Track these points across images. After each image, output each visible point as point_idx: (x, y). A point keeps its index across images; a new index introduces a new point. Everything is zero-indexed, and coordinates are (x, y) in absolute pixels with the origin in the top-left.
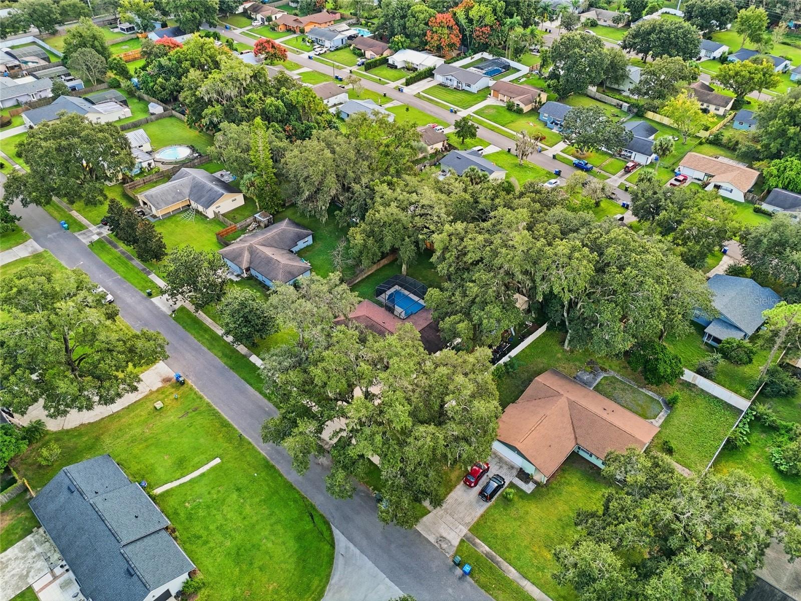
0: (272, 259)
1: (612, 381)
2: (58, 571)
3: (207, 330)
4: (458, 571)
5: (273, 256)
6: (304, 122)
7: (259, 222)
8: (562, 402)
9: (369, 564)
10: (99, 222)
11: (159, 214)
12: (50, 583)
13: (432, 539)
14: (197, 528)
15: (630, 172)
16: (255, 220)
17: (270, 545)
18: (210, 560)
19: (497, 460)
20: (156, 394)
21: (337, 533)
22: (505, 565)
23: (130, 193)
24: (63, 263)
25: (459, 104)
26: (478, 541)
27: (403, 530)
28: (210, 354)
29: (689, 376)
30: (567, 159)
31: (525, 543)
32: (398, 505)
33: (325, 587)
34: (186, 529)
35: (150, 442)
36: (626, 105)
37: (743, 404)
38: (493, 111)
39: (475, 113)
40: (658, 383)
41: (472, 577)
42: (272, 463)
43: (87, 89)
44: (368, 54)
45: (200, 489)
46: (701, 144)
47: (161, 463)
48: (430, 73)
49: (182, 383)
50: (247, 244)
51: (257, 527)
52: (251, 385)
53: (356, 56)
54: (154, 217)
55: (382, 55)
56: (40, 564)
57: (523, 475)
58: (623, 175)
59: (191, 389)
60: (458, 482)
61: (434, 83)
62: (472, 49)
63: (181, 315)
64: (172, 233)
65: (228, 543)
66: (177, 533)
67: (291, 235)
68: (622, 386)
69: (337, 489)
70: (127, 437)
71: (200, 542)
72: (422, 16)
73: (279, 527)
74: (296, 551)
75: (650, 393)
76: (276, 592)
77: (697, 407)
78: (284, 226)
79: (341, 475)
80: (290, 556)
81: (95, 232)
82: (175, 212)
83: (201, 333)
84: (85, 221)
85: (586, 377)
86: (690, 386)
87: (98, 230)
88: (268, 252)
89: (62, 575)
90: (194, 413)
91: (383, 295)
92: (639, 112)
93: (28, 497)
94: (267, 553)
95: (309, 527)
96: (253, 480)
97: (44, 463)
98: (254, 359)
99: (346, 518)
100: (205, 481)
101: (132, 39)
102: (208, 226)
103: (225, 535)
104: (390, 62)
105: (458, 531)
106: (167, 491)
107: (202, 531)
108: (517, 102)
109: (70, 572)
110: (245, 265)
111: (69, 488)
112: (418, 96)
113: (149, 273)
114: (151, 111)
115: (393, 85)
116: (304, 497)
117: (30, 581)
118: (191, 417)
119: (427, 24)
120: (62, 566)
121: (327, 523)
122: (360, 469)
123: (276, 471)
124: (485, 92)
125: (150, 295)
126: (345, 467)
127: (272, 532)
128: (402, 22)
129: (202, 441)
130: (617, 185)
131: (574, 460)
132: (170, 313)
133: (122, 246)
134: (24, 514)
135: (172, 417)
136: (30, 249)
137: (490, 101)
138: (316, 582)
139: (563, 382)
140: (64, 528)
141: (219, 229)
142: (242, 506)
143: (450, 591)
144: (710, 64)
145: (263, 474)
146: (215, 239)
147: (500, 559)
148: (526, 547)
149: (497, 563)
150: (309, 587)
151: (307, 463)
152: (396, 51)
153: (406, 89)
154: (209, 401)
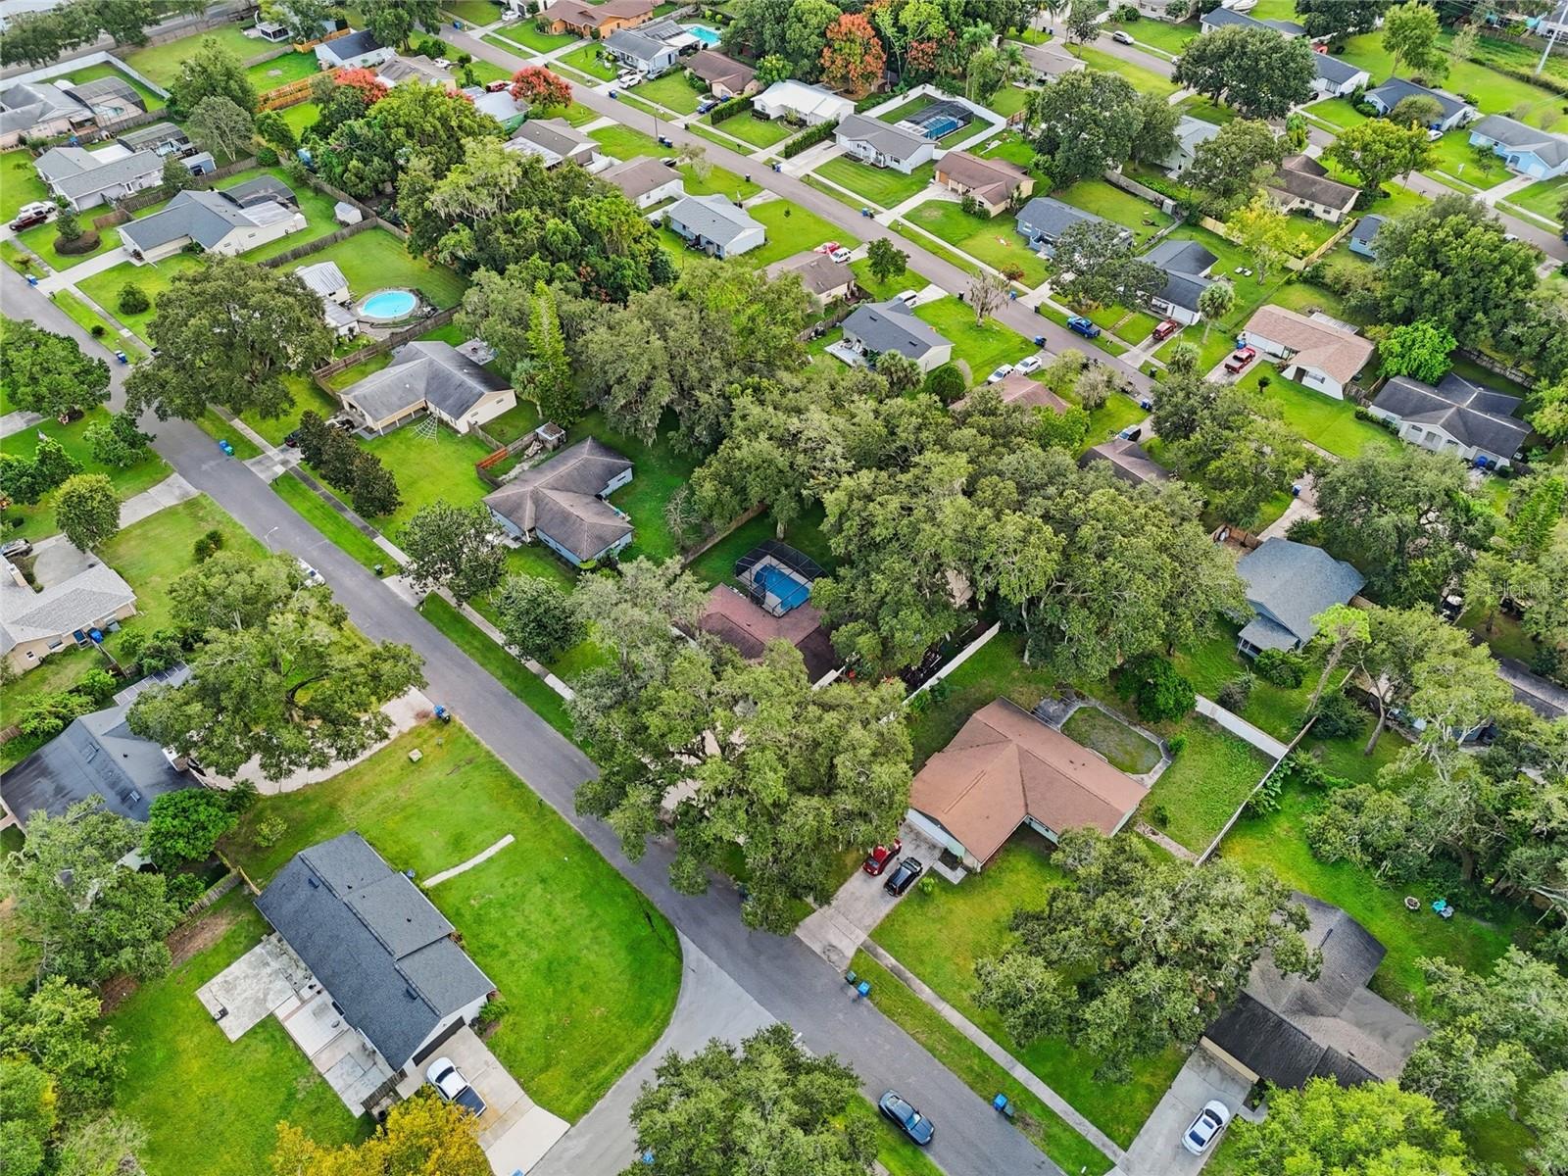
0: (570, 514)
1: (1091, 714)
2: (306, 993)
3: (476, 633)
4: (853, 991)
5: (572, 510)
6: (612, 257)
7: (543, 442)
8: (1010, 752)
9: (730, 982)
10: (282, 440)
11: (378, 426)
12: (298, 1008)
13: (817, 948)
14: (490, 935)
15: (1162, 339)
16: (537, 438)
17: (592, 957)
18: (511, 978)
19: (912, 835)
20: (409, 738)
21: (684, 940)
22: (917, 983)
23: (327, 386)
24: (236, 517)
25: (878, 198)
26: (881, 951)
27: (776, 937)
28: (484, 673)
29: (1205, 706)
30: (1059, 313)
31: (947, 953)
32: (769, 903)
33: (670, 1012)
34: (476, 936)
35: (409, 811)
36: (1169, 203)
37: (1278, 750)
38: (937, 214)
39: (906, 217)
40: (1157, 719)
41: (871, 999)
42: (589, 841)
43: (223, 170)
44: (718, 90)
45: (491, 880)
46: (1289, 283)
47: (429, 842)
48: (828, 132)
49: (447, 721)
50: (529, 488)
51: (574, 934)
52: (550, 722)
53: (694, 92)
54: (370, 431)
55: (742, 91)
56: (280, 983)
57: (949, 859)
58: (1149, 346)
59: (461, 729)
60: (855, 868)
61: (835, 153)
62: (905, 80)
63: (431, 607)
64: (402, 462)
65: (535, 955)
66: (463, 942)
67: (598, 470)
68: (1104, 723)
69: (685, 883)
70: (374, 803)
71: (495, 953)
72: (814, 21)
73: (603, 933)
74: (629, 966)
75: (1146, 734)
76: (606, 1019)
77: (1212, 754)
78: (584, 455)
79: (690, 864)
80: (621, 973)
81: (277, 459)
82: (404, 422)
83: (467, 637)
84: (258, 440)
85: (1053, 708)
86: (1206, 721)
87: (282, 457)
88: (563, 501)
89: (312, 998)
90: (468, 768)
91: (746, 574)
92: (1190, 218)
93: (246, 892)
94: (589, 967)
95: (646, 932)
96: (563, 867)
97: (264, 844)
98: (552, 680)
99: (699, 921)
100: (494, 868)
101: (286, 54)
102: (461, 447)
103: (530, 944)
104: (758, 106)
105: (853, 937)
106: (443, 884)
107: (497, 939)
108: (979, 198)
109: (325, 993)
110: (527, 525)
111: (310, 882)
112: (807, 180)
113: (374, 535)
114: (341, 216)
115: (762, 155)
116: (636, 891)
117: (271, 1006)
118: (466, 773)
119: (823, 35)
120: (311, 987)
121: (670, 926)
122: (717, 855)
123: (596, 853)
124: (927, 171)
125: (380, 573)
126: (695, 853)
127: (595, 939)
128: (778, 29)
129: (484, 809)
130: (1138, 366)
131: (1025, 836)
132: (414, 604)
133: (325, 486)
134: (245, 917)
135: (437, 774)
136: (177, 492)
137: (934, 192)
138: (658, 1007)
139: (1015, 719)
140: (310, 936)
141: (481, 455)
142: (551, 902)
143: (841, 1016)
144: (1332, 107)
145: (577, 858)
146: (474, 474)
147: (909, 975)
148: (947, 959)
149: (906, 980)
150: (648, 1012)
151: (642, 847)
152: (768, 86)
153: (786, 166)
154: (489, 747)
